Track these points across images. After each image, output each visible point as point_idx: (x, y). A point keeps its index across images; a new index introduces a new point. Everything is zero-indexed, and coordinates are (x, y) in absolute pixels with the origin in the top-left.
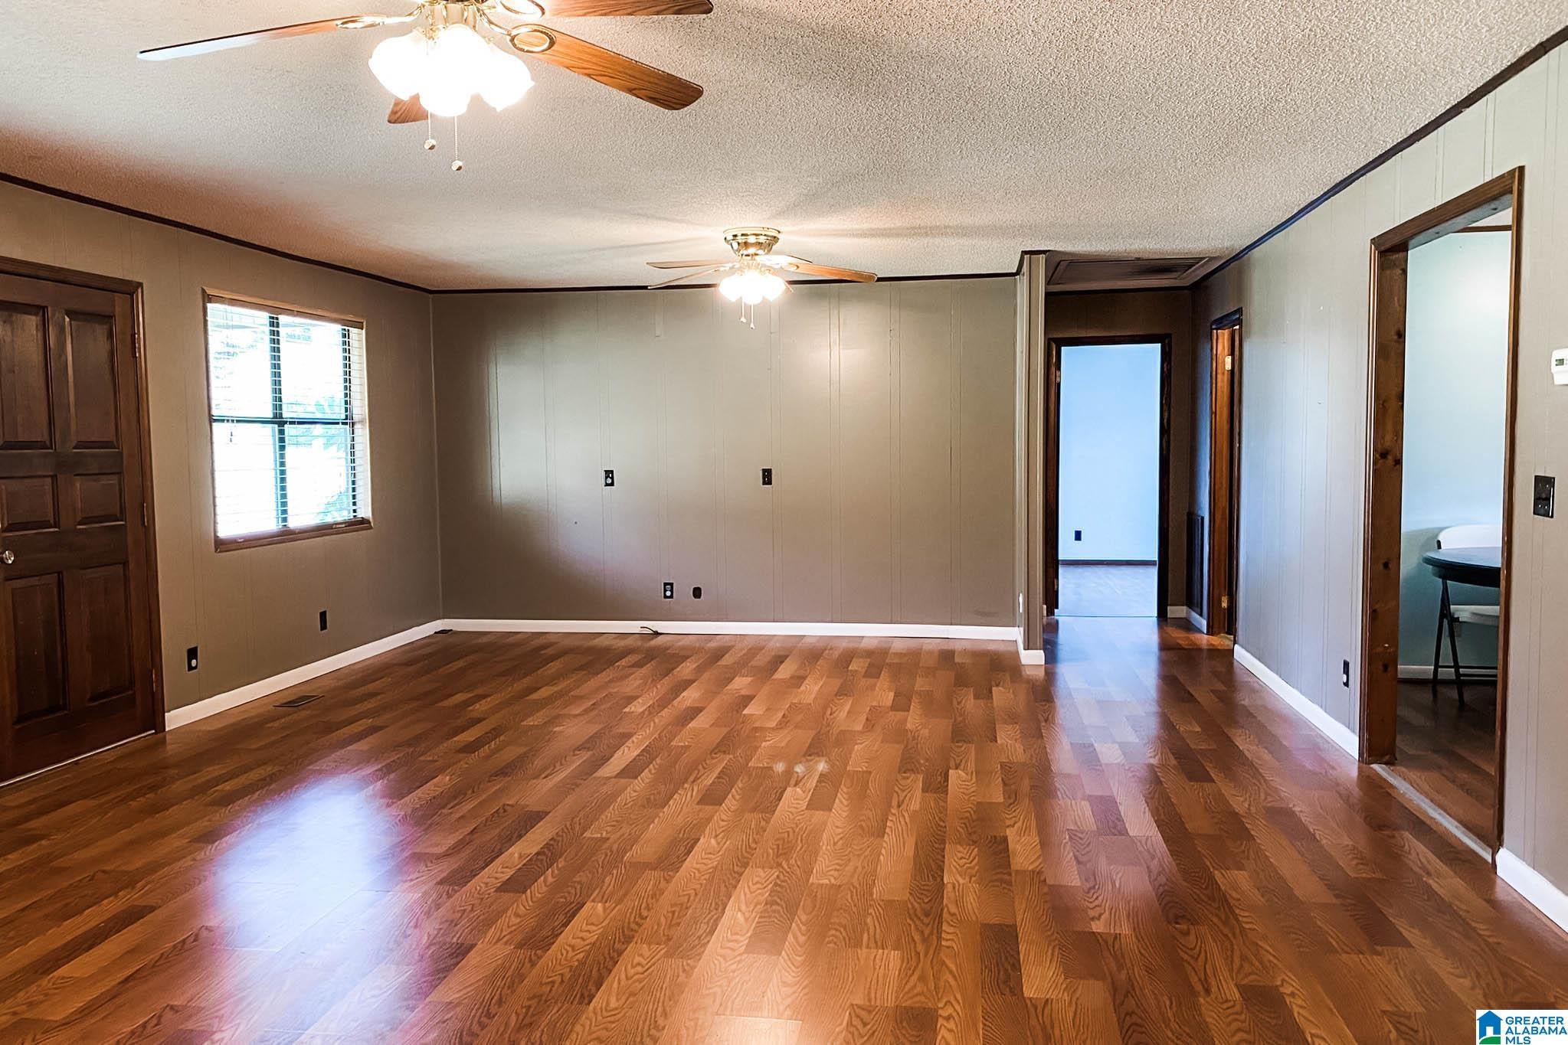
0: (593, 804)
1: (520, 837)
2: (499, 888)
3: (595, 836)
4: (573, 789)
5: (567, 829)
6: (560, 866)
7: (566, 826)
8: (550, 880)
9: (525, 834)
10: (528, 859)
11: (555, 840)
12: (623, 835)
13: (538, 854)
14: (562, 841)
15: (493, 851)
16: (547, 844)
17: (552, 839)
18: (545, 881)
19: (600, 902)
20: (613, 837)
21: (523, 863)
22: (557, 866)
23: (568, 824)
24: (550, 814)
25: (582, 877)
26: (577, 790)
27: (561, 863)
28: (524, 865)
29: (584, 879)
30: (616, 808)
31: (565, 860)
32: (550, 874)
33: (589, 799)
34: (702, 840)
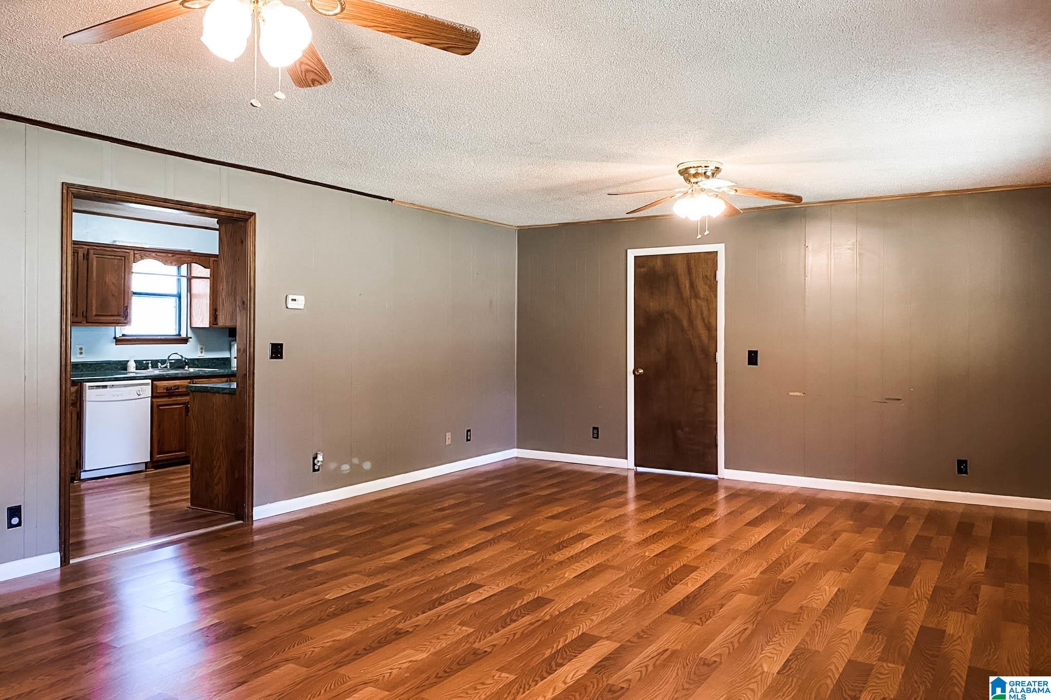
0: (630, 613)
1: (687, 597)
2: (698, 569)
3: (637, 590)
4: (643, 631)
5: (655, 598)
6: (663, 575)
7: (655, 599)
8: (670, 569)
9: (684, 598)
10: (682, 582)
11: (664, 591)
12: (618, 588)
13: (676, 584)
14: (659, 589)
15: (705, 590)
16: (670, 589)
17: (666, 592)
18: (673, 568)
19: (646, 556)
20: (626, 587)
21: (685, 580)
22: (665, 575)
23: (653, 602)
24: (665, 611)
25: (652, 568)
26: (639, 630)
27: (662, 577)
28: (684, 579)
29: (651, 566)
30: (614, 608)
31: (660, 577)
32: (669, 572)
33: (632, 619)
34: (572, 577)
